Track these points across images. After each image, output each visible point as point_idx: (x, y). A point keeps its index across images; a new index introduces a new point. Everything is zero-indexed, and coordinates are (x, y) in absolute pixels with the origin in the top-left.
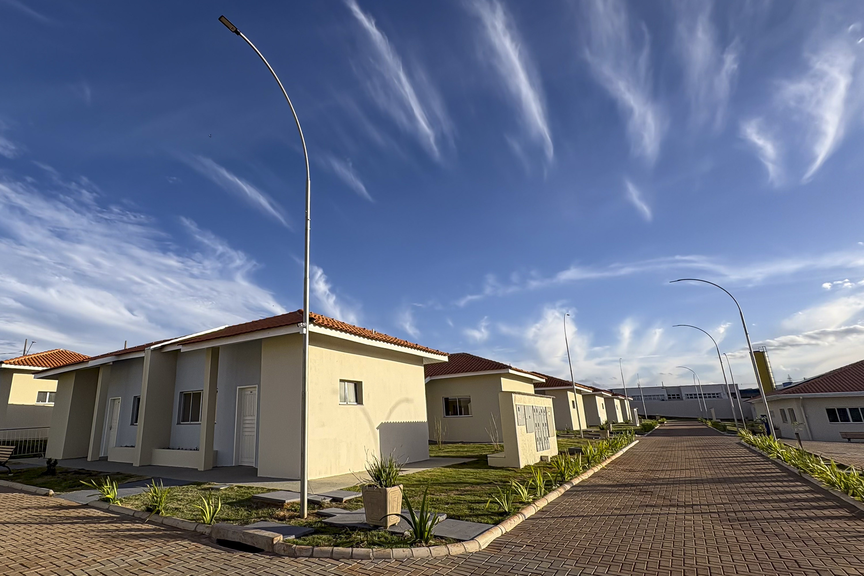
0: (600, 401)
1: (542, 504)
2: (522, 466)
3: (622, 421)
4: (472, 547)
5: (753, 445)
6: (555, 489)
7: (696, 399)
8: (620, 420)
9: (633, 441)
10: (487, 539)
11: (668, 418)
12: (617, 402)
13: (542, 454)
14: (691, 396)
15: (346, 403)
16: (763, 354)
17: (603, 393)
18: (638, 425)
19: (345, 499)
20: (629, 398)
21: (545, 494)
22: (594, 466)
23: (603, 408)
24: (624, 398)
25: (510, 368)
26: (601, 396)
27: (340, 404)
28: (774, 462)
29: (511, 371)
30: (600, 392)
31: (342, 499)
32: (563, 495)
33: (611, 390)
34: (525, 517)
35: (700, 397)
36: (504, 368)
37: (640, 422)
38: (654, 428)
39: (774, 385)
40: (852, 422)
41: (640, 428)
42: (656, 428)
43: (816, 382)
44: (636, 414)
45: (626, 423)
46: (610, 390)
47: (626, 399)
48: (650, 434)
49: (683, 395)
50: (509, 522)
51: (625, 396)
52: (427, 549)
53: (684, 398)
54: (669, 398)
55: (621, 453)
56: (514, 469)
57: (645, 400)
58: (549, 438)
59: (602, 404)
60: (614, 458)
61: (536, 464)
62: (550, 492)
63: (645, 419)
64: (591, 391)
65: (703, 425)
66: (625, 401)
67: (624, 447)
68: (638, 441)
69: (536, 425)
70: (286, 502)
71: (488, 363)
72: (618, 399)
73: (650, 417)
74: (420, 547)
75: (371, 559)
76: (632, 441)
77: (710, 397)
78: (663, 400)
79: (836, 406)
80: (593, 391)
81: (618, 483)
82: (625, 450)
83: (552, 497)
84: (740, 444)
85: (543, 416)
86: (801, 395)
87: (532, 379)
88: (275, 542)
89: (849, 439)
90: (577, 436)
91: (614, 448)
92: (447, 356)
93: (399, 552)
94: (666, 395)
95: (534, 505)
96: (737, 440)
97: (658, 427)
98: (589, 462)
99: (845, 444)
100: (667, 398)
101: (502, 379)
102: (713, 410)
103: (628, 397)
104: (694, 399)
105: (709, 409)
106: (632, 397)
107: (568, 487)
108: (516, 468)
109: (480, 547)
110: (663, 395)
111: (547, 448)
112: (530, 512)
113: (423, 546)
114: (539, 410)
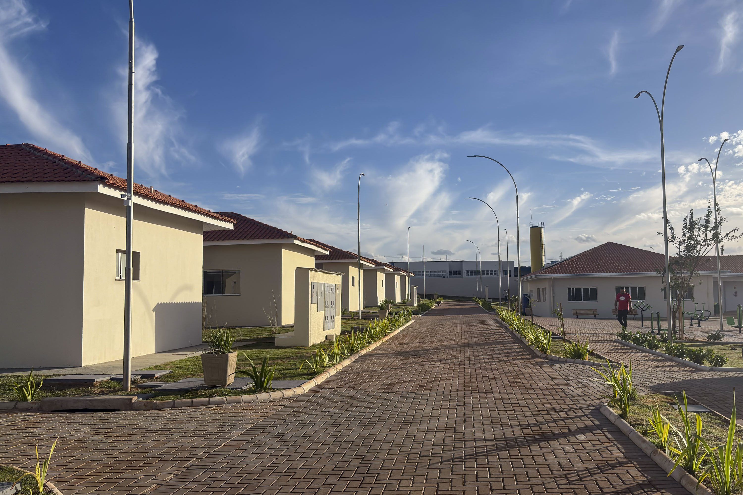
0: (381, 277)
1: (339, 367)
2: (310, 344)
3: (400, 301)
4: (299, 391)
5: (504, 321)
6: (347, 358)
7: (475, 276)
8: (398, 300)
9: (410, 321)
10: (307, 386)
11: (445, 297)
12: (398, 279)
13: (327, 333)
14: (472, 273)
15: (119, 278)
16: (541, 230)
17: (385, 268)
18: (415, 305)
19: (157, 375)
20: (410, 274)
21: (340, 361)
22: (376, 341)
23: (383, 286)
24: (405, 274)
25: (296, 237)
26: (383, 271)
27: (116, 280)
28: (512, 333)
29: (295, 242)
30: (382, 267)
31: (154, 375)
32: (354, 362)
33: (393, 264)
34: (330, 375)
35: (479, 275)
36: (288, 238)
37: (418, 302)
38: (431, 308)
39: (544, 263)
40: (582, 301)
41: (417, 308)
42: (432, 308)
43: (566, 263)
44: (415, 293)
45: (403, 303)
46: (391, 263)
47: (408, 276)
48: (426, 313)
49: (464, 271)
50: (319, 377)
51: (407, 272)
52: (267, 394)
53: (464, 275)
54: (451, 275)
55: (398, 331)
56: (303, 347)
57: (427, 275)
58: (335, 317)
59: (383, 280)
60: (392, 335)
61: (322, 343)
62: (344, 359)
63: (423, 298)
64: (374, 266)
65: (476, 304)
66: (407, 278)
67: (401, 326)
68: (413, 321)
69: (327, 303)
70: (96, 381)
71: (268, 229)
72: (399, 275)
73: (429, 297)
74: (261, 393)
75: (225, 404)
76: (408, 321)
77: (488, 274)
78: (444, 277)
79: (575, 285)
80: (375, 266)
81: (396, 352)
82: (402, 328)
83: (346, 363)
84: (497, 321)
85: (332, 294)
86: (553, 275)
87: (314, 251)
88: (133, 402)
89: (577, 316)
90: (354, 317)
91: (393, 325)
92: (233, 223)
93: (246, 397)
94: (448, 271)
95: (334, 368)
96: (494, 316)
97: (434, 307)
98: (373, 337)
99: (574, 320)
100: (448, 275)
101: (284, 251)
102: (487, 289)
103: (410, 272)
104: (473, 276)
105: (484, 287)
106: (414, 272)
107: (356, 356)
108: (304, 346)
109: (304, 391)
110: (445, 271)
111: (332, 328)
112: (332, 372)
113: (263, 393)
114: (330, 288)
